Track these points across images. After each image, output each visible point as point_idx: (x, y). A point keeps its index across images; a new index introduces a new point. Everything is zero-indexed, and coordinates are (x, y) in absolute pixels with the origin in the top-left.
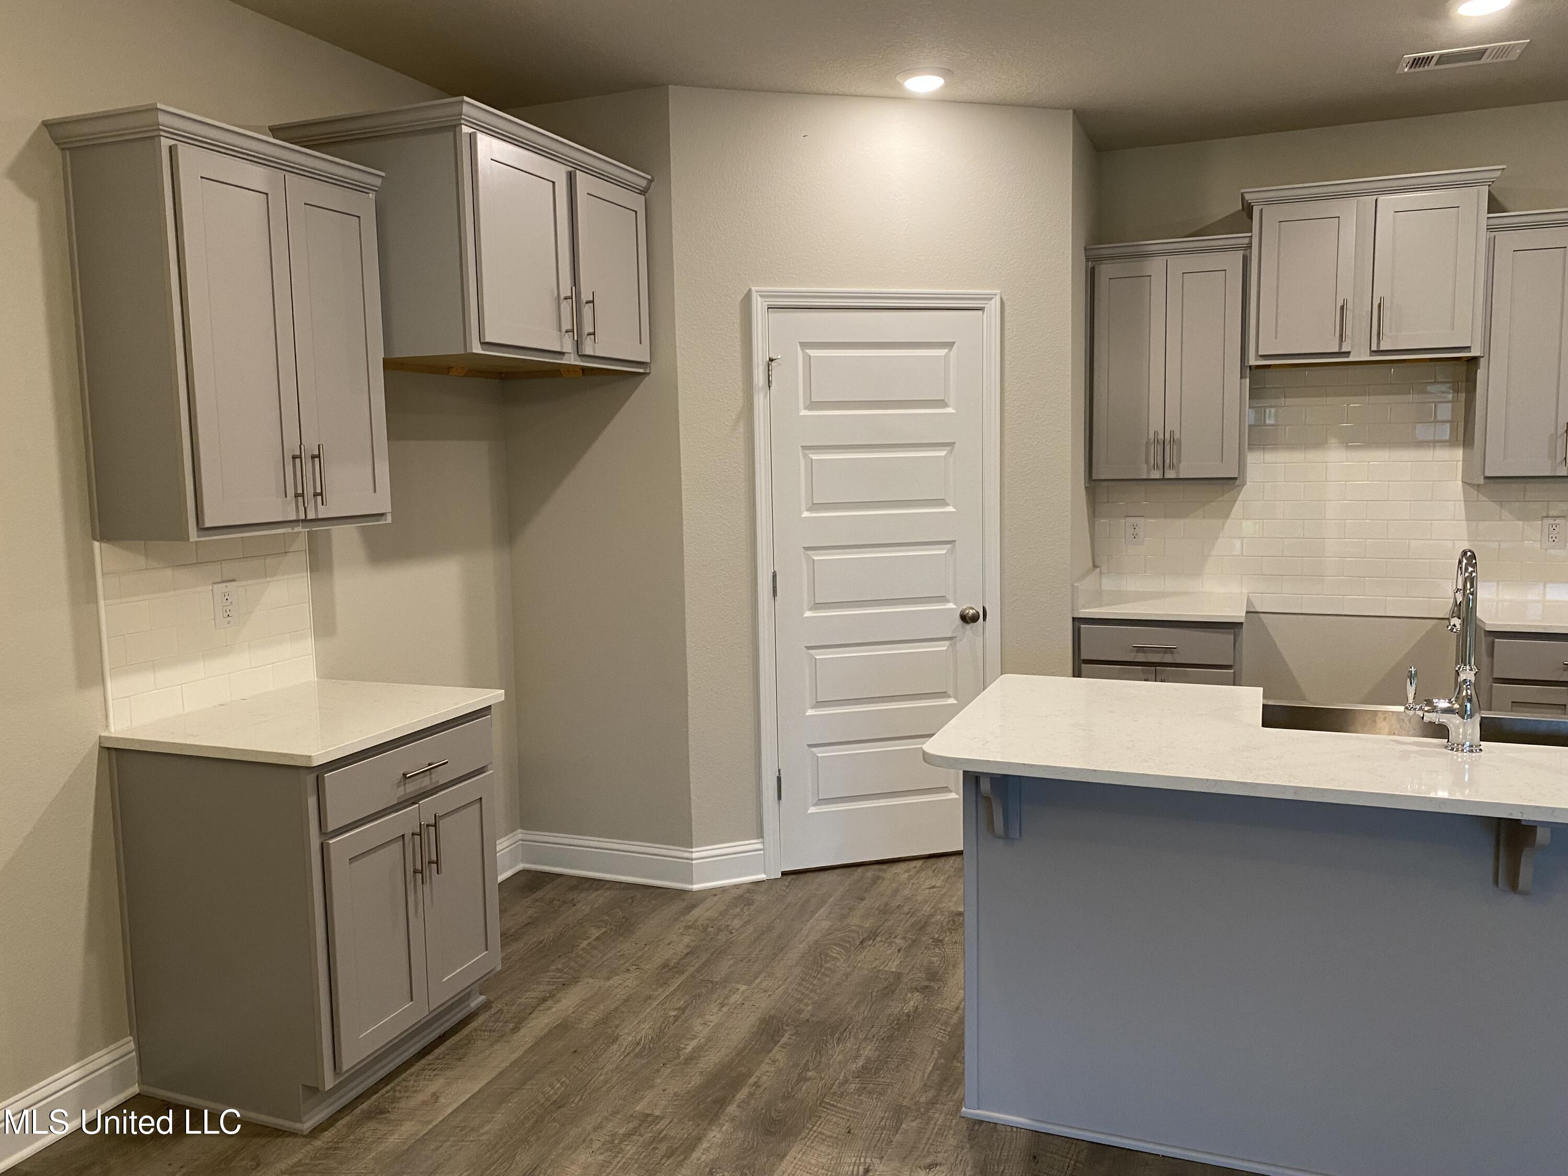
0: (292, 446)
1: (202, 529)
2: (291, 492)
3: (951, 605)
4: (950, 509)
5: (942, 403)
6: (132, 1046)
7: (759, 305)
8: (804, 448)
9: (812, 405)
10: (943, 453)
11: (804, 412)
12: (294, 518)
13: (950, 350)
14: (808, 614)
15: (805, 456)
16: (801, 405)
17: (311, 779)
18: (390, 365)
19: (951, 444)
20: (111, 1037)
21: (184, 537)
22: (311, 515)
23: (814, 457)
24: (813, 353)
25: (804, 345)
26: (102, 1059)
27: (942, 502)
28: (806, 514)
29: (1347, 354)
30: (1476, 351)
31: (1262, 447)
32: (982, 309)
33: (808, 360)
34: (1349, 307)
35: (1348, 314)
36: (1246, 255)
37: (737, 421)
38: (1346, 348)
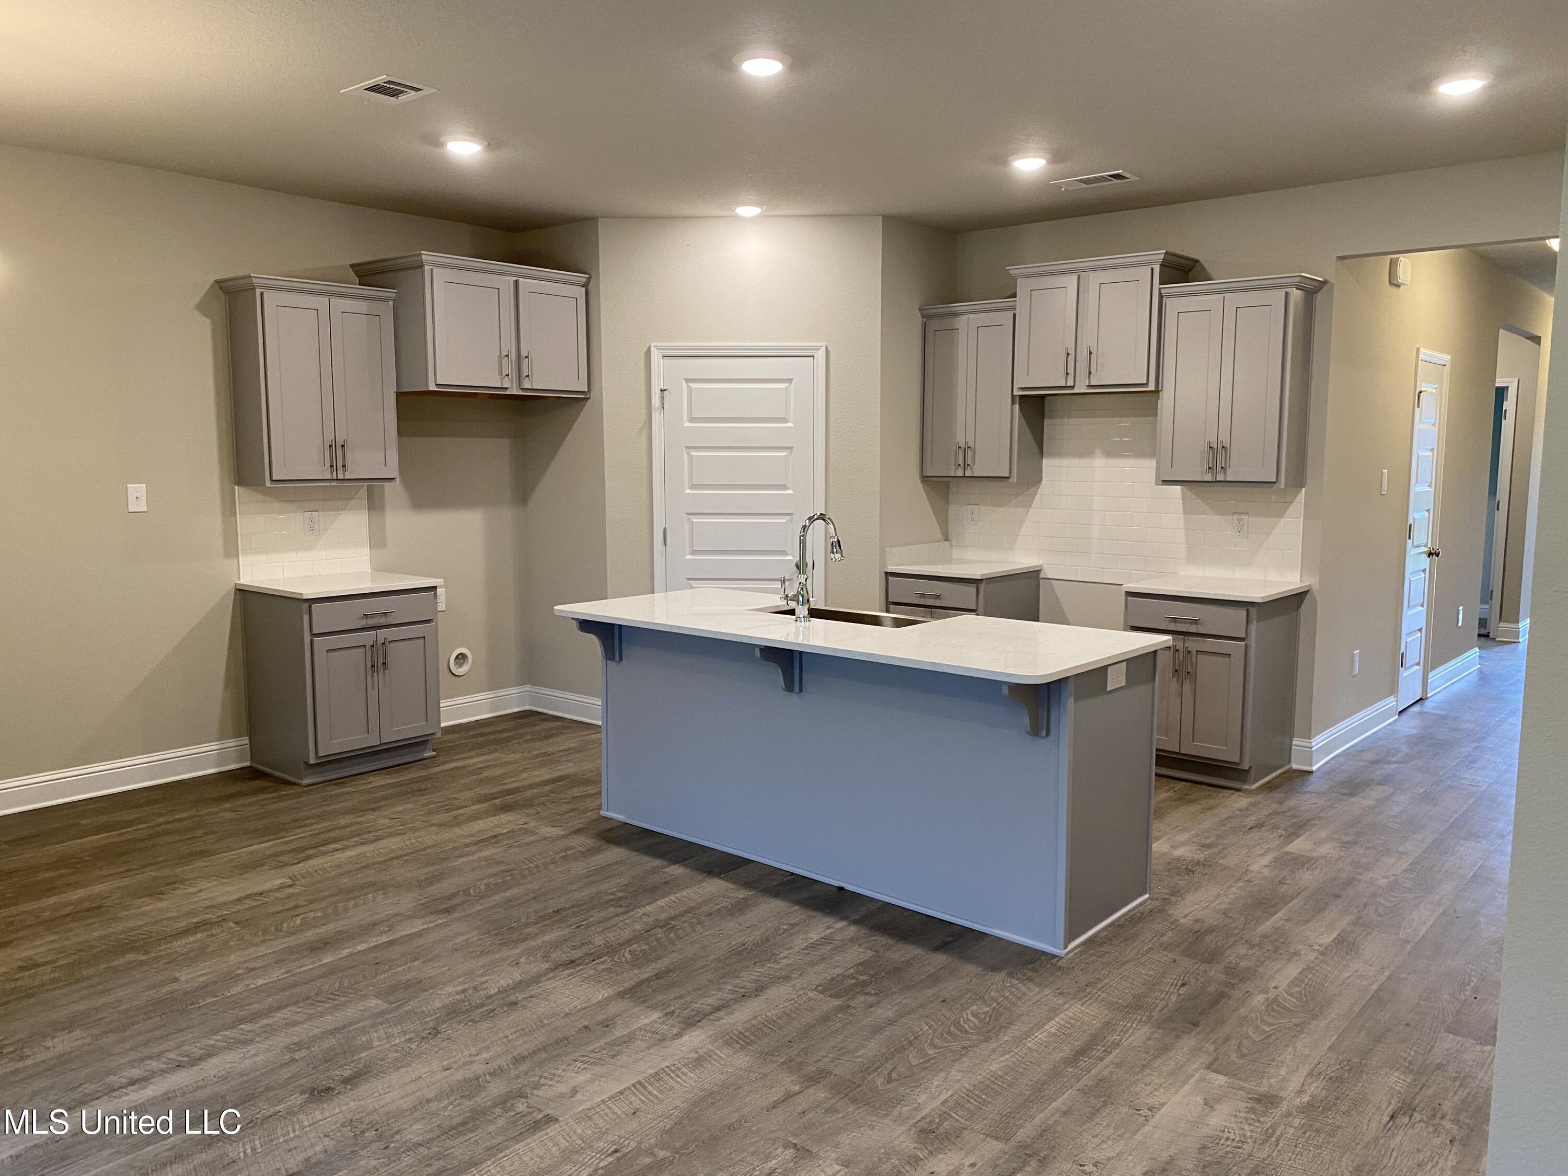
0: (329, 437)
1: (272, 480)
2: (328, 464)
3: (790, 558)
4: (790, 492)
5: (784, 420)
6: (247, 742)
7: (656, 355)
8: (688, 447)
9: (692, 420)
10: (785, 454)
11: (687, 424)
12: (329, 477)
13: (791, 384)
14: (689, 557)
15: (688, 453)
16: (685, 418)
17: (306, 605)
18: (400, 395)
19: (791, 448)
20: (237, 735)
21: (264, 484)
22: (340, 477)
23: (694, 454)
24: (692, 385)
25: (688, 381)
26: (231, 743)
27: (784, 487)
28: (688, 491)
29: (1073, 387)
30: (1152, 387)
31: (1053, 455)
32: (813, 356)
33: (690, 390)
34: (1072, 352)
35: (1072, 358)
36: (1014, 315)
37: (642, 429)
38: (1070, 383)
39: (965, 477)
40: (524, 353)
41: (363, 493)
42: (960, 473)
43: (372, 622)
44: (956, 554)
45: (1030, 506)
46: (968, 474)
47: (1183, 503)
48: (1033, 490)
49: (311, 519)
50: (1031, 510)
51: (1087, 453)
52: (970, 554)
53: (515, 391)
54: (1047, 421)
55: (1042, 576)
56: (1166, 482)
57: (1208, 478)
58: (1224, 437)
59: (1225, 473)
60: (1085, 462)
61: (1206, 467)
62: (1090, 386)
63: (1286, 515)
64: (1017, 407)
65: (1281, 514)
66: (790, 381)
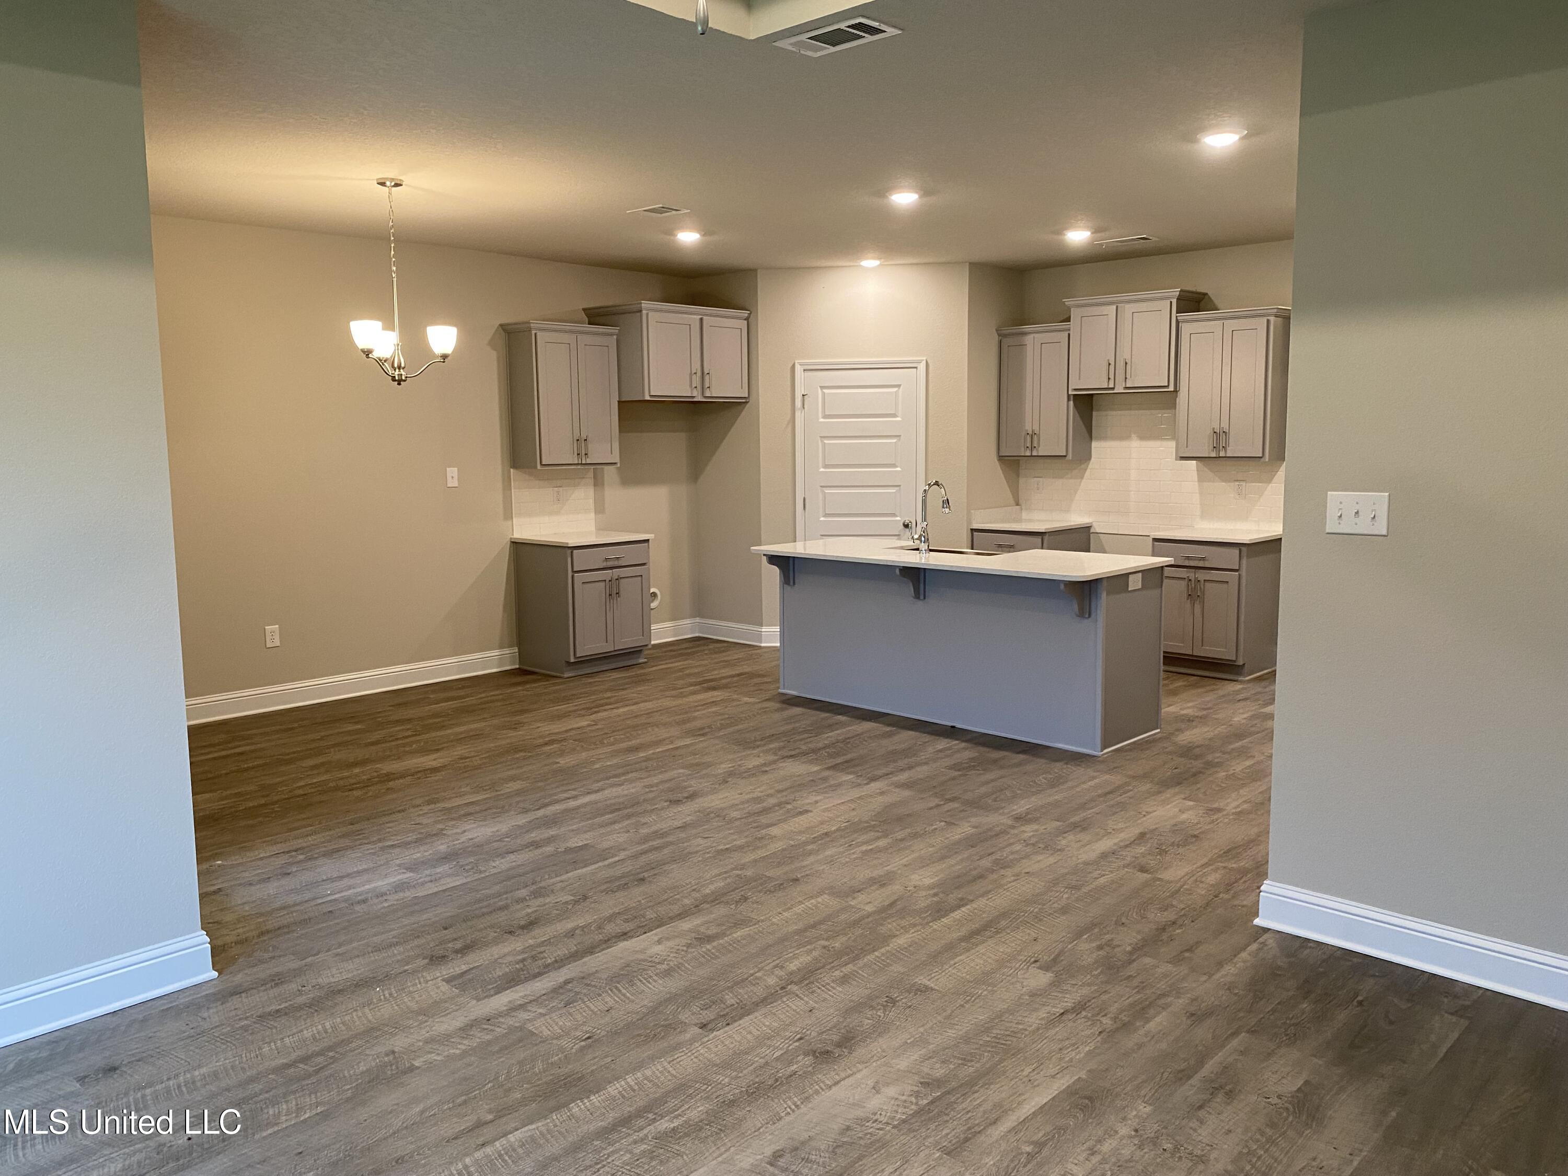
0: (576, 437)
1: (541, 464)
2: (576, 454)
3: (898, 518)
4: (899, 469)
5: (894, 415)
6: (517, 650)
7: (798, 369)
8: (821, 437)
9: (825, 417)
10: (895, 441)
11: (822, 420)
12: (576, 462)
13: (899, 389)
14: (822, 519)
15: (822, 441)
16: (820, 415)
17: (569, 551)
18: (620, 402)
19: (899, 436)
20: (510, 646)
21: (536, 467)
22: (584, 462)
23: (826, 442)
24: (826, 391)
25: (822, 388)
26: (507, 651)
27: (894, 466)
28: (822, 470)
29: (1113, 389)
30: (1171, 388)
31: (1100, 438)
32: (916, 368)
33: (824, 394)
34: (1112, 363)
35: (1112, 367)
36: (1069, 335)
37: (788, 424)
38: (1111, 386)
39: (1032, 456)
40: (706, 371)
41: (591, 474)
42: (1028, 453)
43: (610, 564)
44: (1024, 515)
45: (1082, 478)
46: (1035, 453)
47: (1198, 474)
48: (1083, 466)
49: (558, 492)
50: (1084, 480)
51: (1127, 437)
52: (1036, 515)
53: (699, 398)
54: (1094, 413)
55: (1092, 531)
56: (1183, 458)
57: (1213, 455)
58: (1225, 425)
59: (1226, 451)
60: (1124, 443)
61: (1211, 447)
62: (1126, 388)
63: (1273, 481)
64: (1071, 403)
65: (1270, 481)
66: (899, 386)
